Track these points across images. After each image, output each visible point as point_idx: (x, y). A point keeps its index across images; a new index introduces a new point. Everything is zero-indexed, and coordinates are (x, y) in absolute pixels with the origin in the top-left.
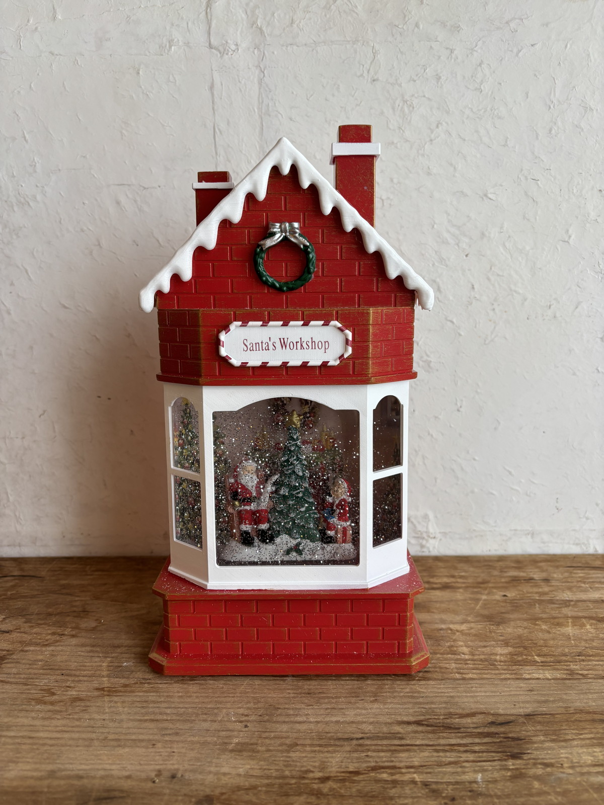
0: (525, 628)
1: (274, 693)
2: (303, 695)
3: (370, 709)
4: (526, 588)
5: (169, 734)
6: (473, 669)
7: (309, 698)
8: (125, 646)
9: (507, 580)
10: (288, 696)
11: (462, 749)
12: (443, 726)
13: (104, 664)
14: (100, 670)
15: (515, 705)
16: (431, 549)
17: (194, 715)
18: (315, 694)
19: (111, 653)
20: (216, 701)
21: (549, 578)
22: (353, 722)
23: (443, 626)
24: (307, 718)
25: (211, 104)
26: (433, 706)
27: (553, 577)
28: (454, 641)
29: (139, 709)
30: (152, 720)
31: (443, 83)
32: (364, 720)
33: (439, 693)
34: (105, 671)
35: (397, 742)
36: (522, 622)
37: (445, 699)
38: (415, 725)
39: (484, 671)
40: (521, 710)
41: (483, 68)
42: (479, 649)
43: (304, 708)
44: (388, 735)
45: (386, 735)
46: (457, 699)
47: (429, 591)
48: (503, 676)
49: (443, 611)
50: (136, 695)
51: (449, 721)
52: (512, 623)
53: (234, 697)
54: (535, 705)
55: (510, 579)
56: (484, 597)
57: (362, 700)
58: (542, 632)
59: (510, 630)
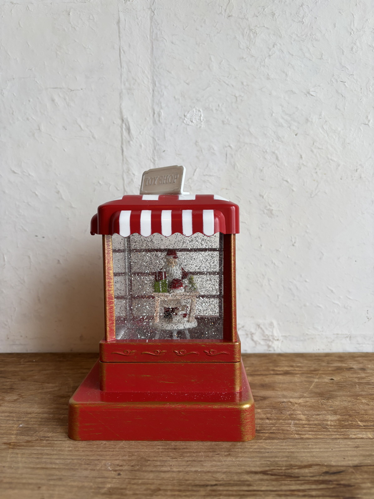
0: (349, 402)
1: (146, 448)
2: (170, 450)
3: (224, 461)
4: (348, 374)
5: (54, 480)
6: (309, 431)
7: (175, 452)
8: (36, 413)
9: (333, 369)
10: (157, 451)
11: (301, 494)
12: (284, 475)
13: (15, 426)
14: (11, 430)
15: (344, 458)
16: (276, 348)
17: (78, 465)
18: (180, 449)
19: (23, 418)
20: (98, 454)
21: (365, 368)
22: (209, 472)
23: (285, 400)
24: (171, 468)
25: (118, 32)
26: (277, 459)
27: (368, 367)
28: (294, 410)
29: (35, 459)
30: (43, 468)
31: (276, 17)
32: (219, 470)
33: (282, 449)
34: (16, 431)
35: (245, 488)
36: (346, 397)
37: (286, 454)
38: (262, 474)
39: (318, 433)
40: (350, 462)
41: (304, 8)
42: (313, 417)
43: (169, 461)
44: (238, 483)
45: (236, 482)
46: (296, 454)
47: (274, 376)
48: (334, 437)
49: (285, 390)
50: (35, 449)
51: (289, 471)
52: (339, 398)
53: (113, 451)
54: (362, 458)
55: (335, 368)
56: (316, 380)
57: (218, 454)
58: (363, 405)
59: (337, 403)
